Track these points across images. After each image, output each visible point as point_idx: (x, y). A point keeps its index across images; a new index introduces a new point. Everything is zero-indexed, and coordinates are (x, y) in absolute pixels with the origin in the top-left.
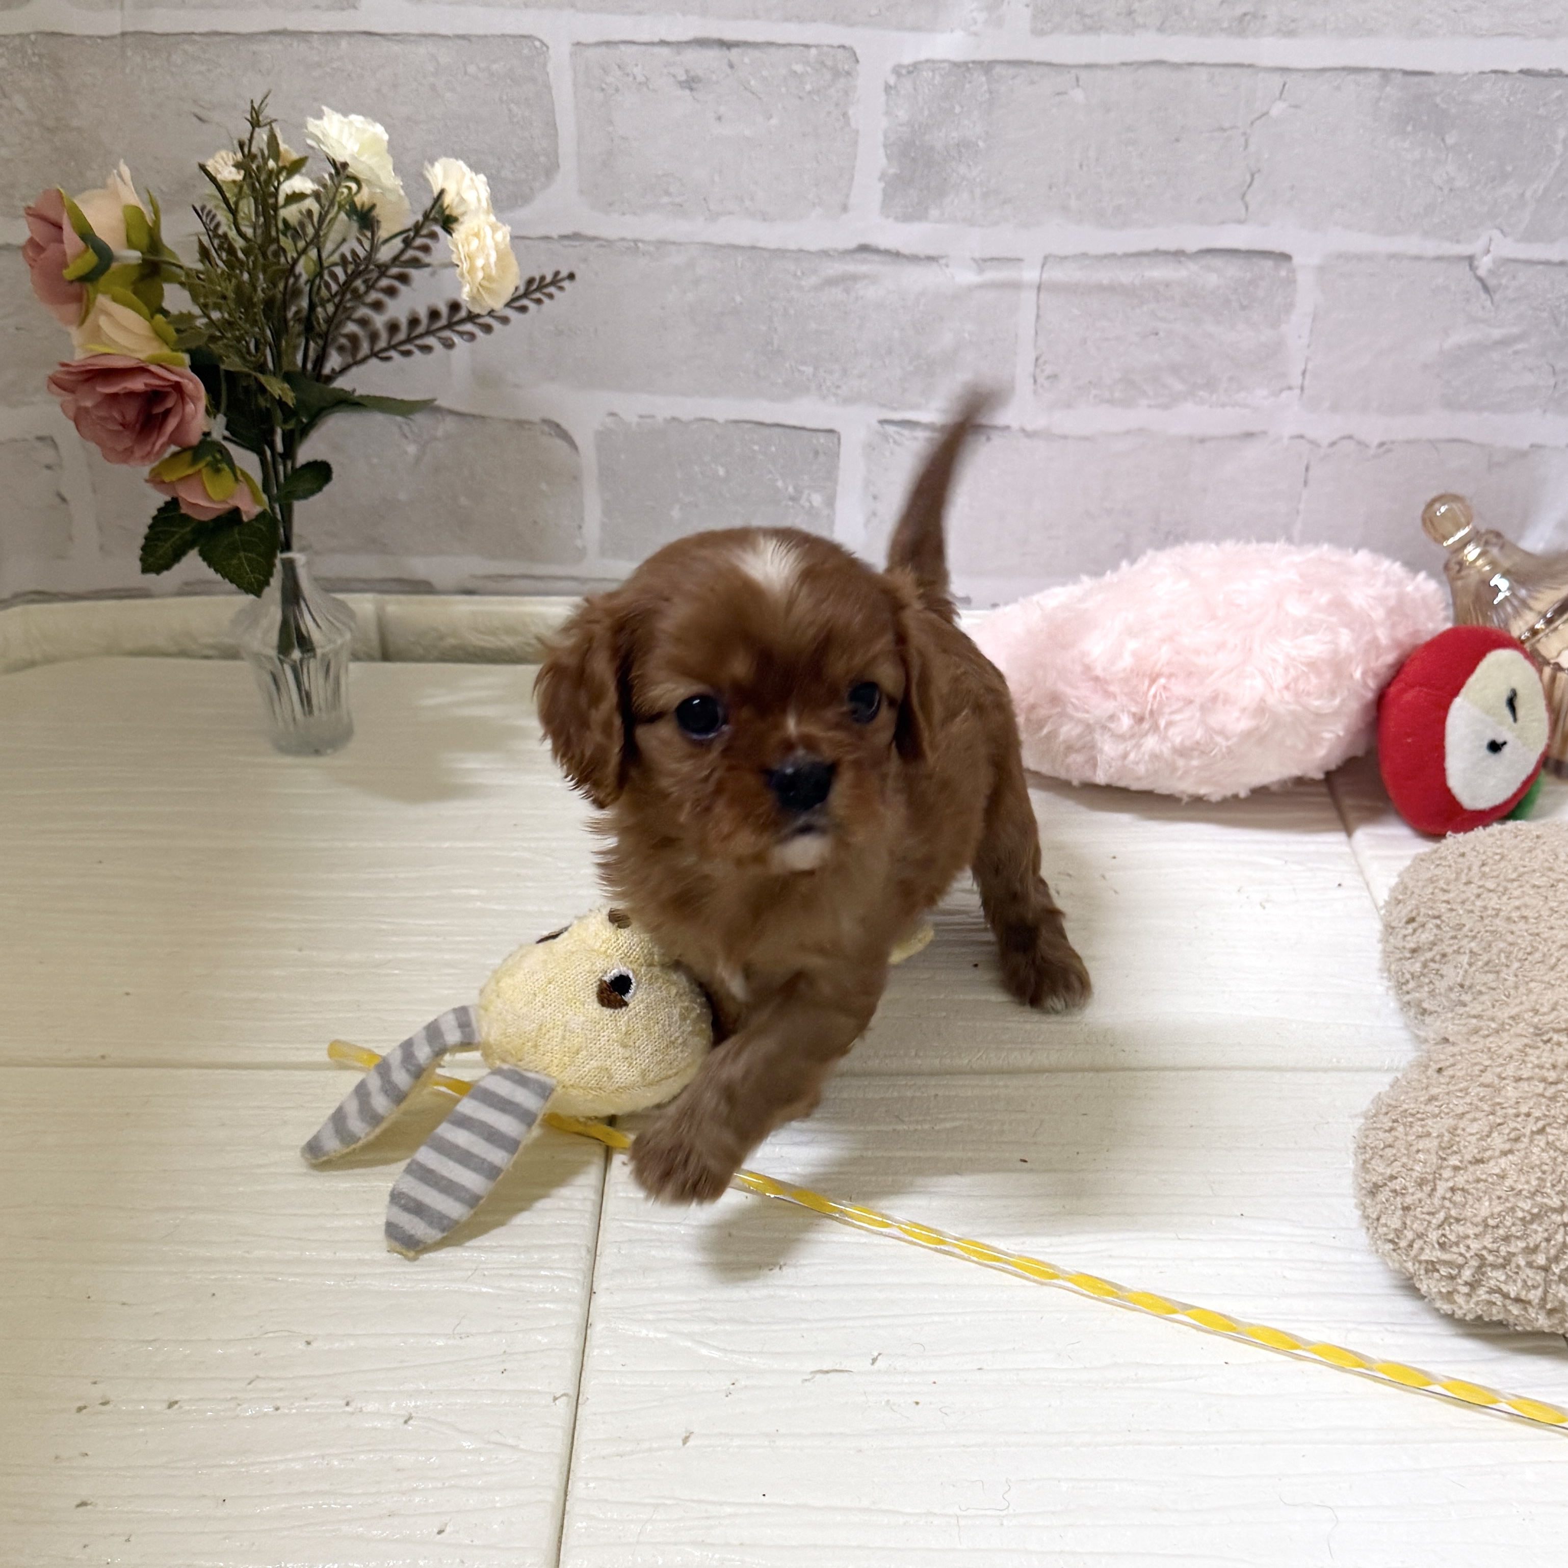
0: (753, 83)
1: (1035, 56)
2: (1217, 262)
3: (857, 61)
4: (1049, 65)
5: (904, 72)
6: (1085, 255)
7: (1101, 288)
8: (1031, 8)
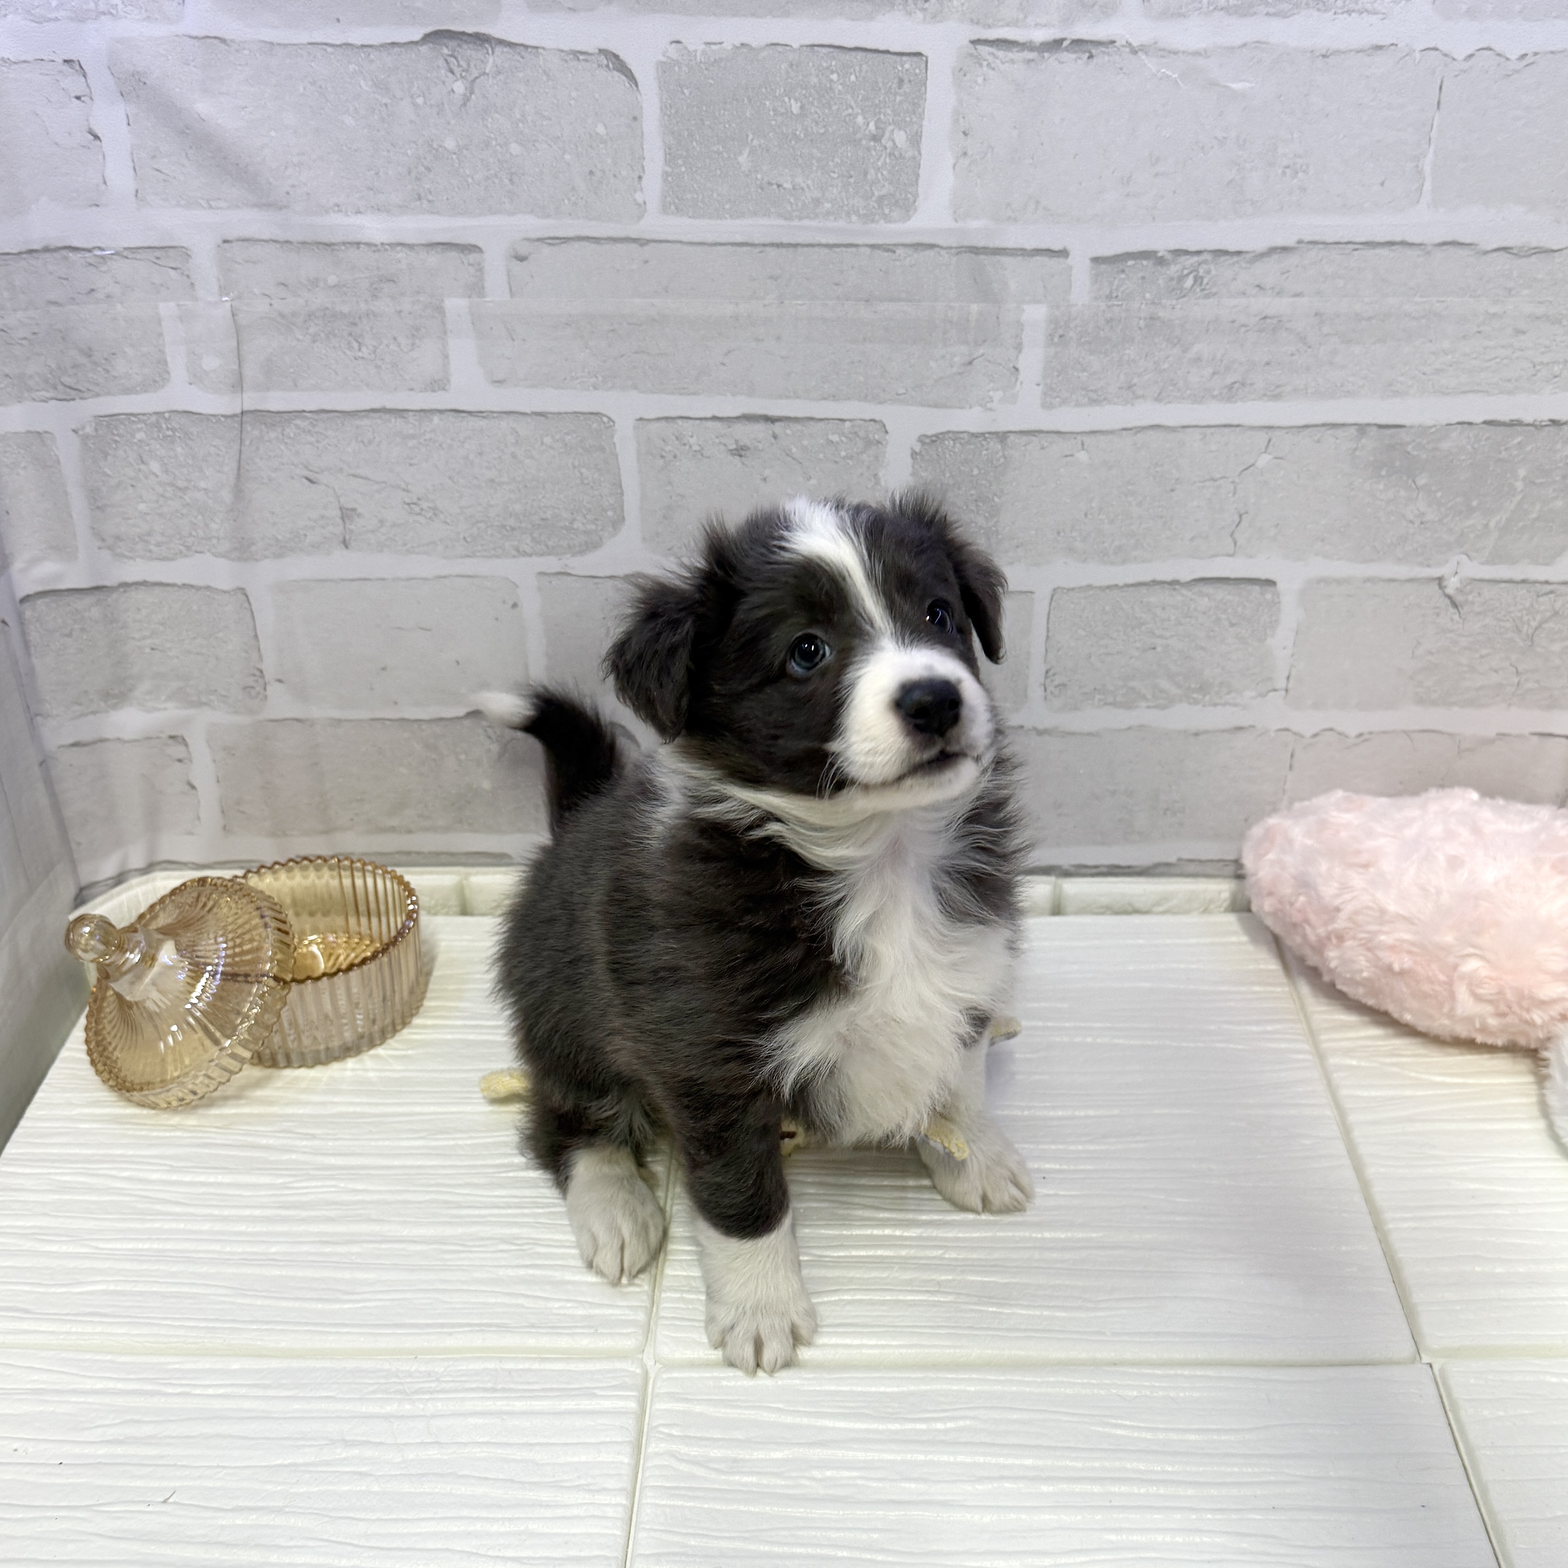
0: (794, 450)
1: (1048, 426)
2: (1209, 589)
3: (886, 432)
4: (1058, 433)
5: (928, 441)
6: (1089, 587)
8: (1041, 387)
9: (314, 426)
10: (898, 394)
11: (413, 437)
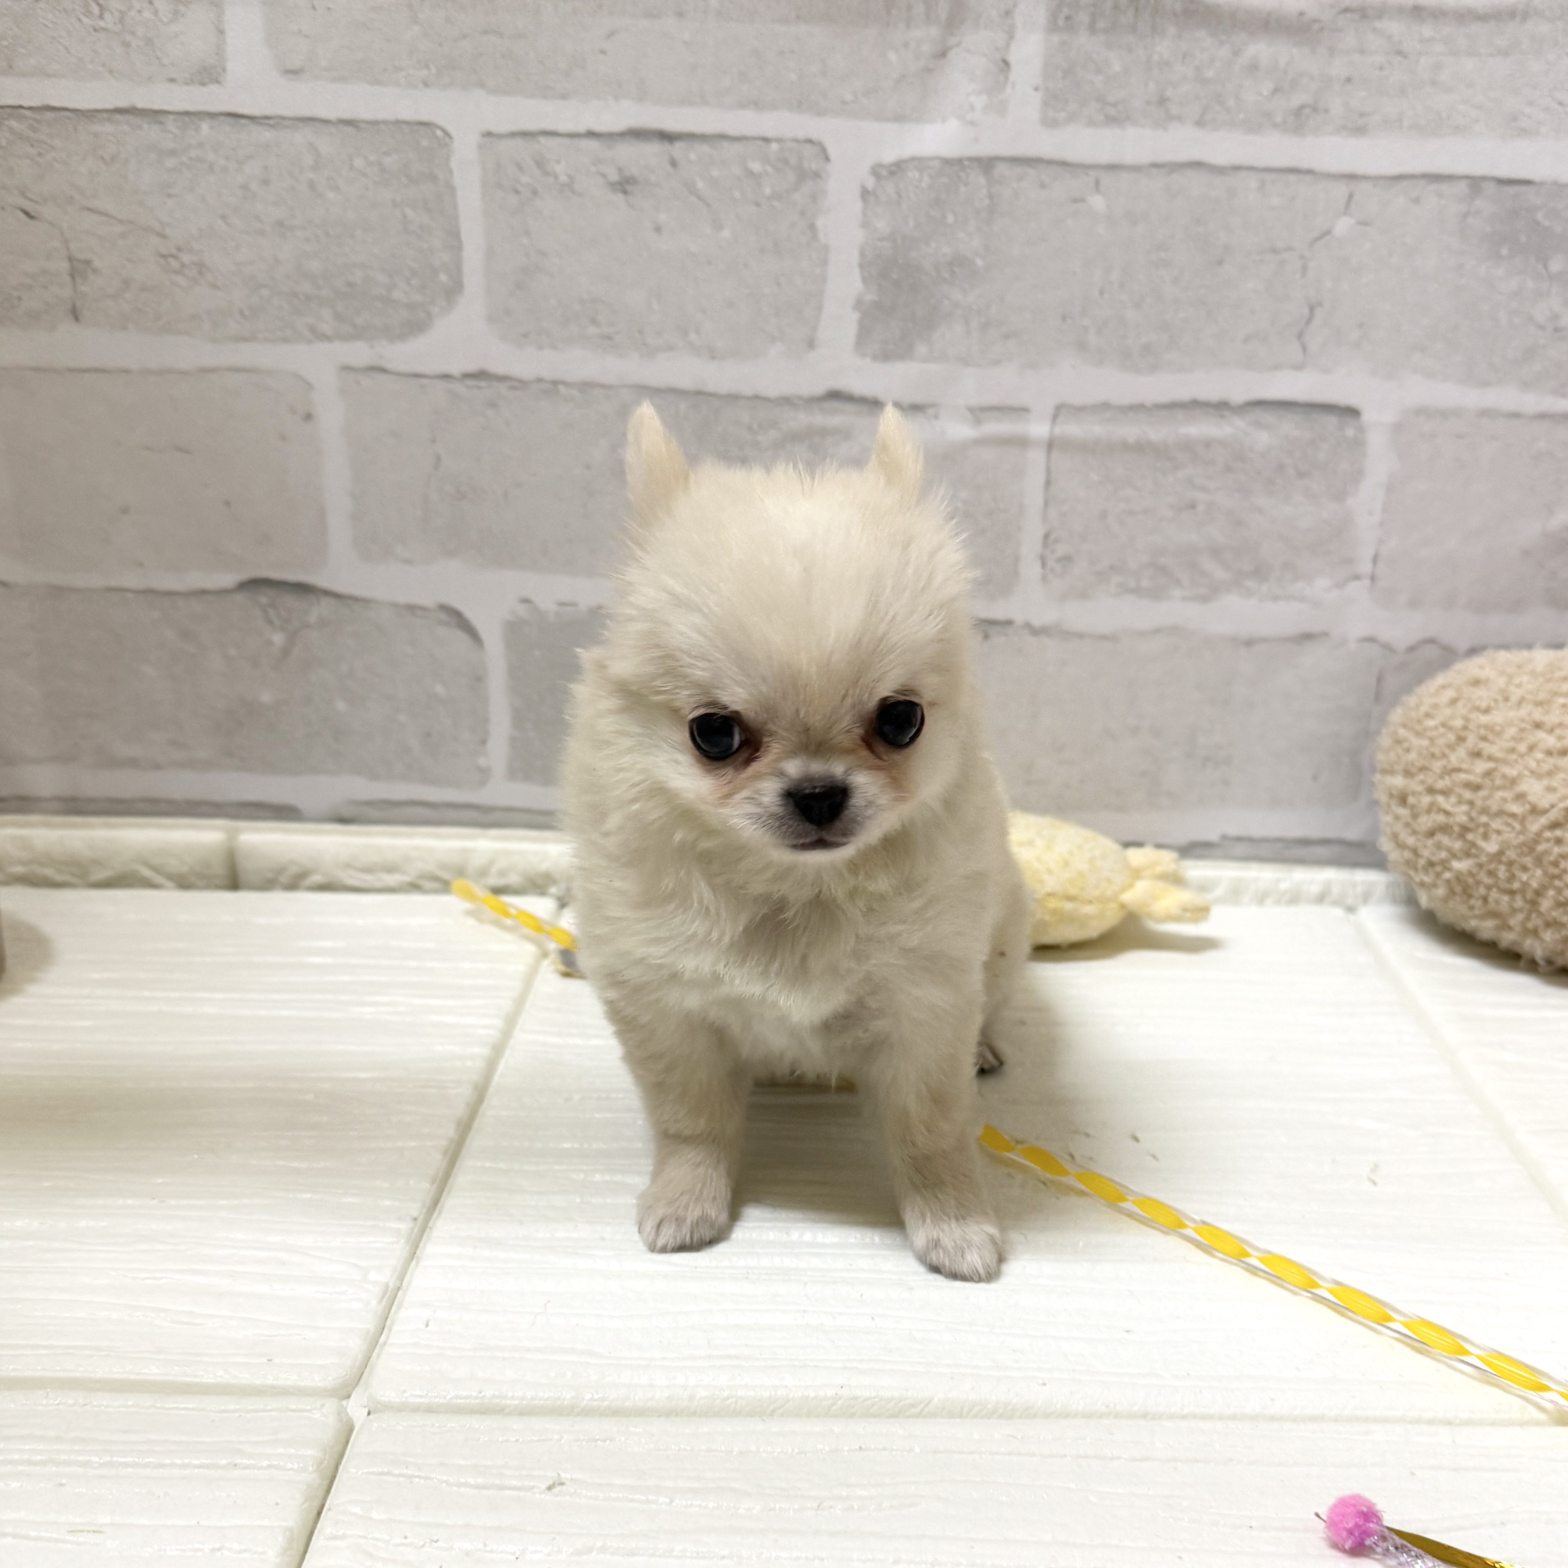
1: (1047, 153)
2: (1268, 417)
4: (1064, 164)
5: (884, 173)
6: (1106, 406)
7: (1126, 447)
8: (1040, 93)
9: (35, 130)
10: (847, 103)
11: (173, 153)
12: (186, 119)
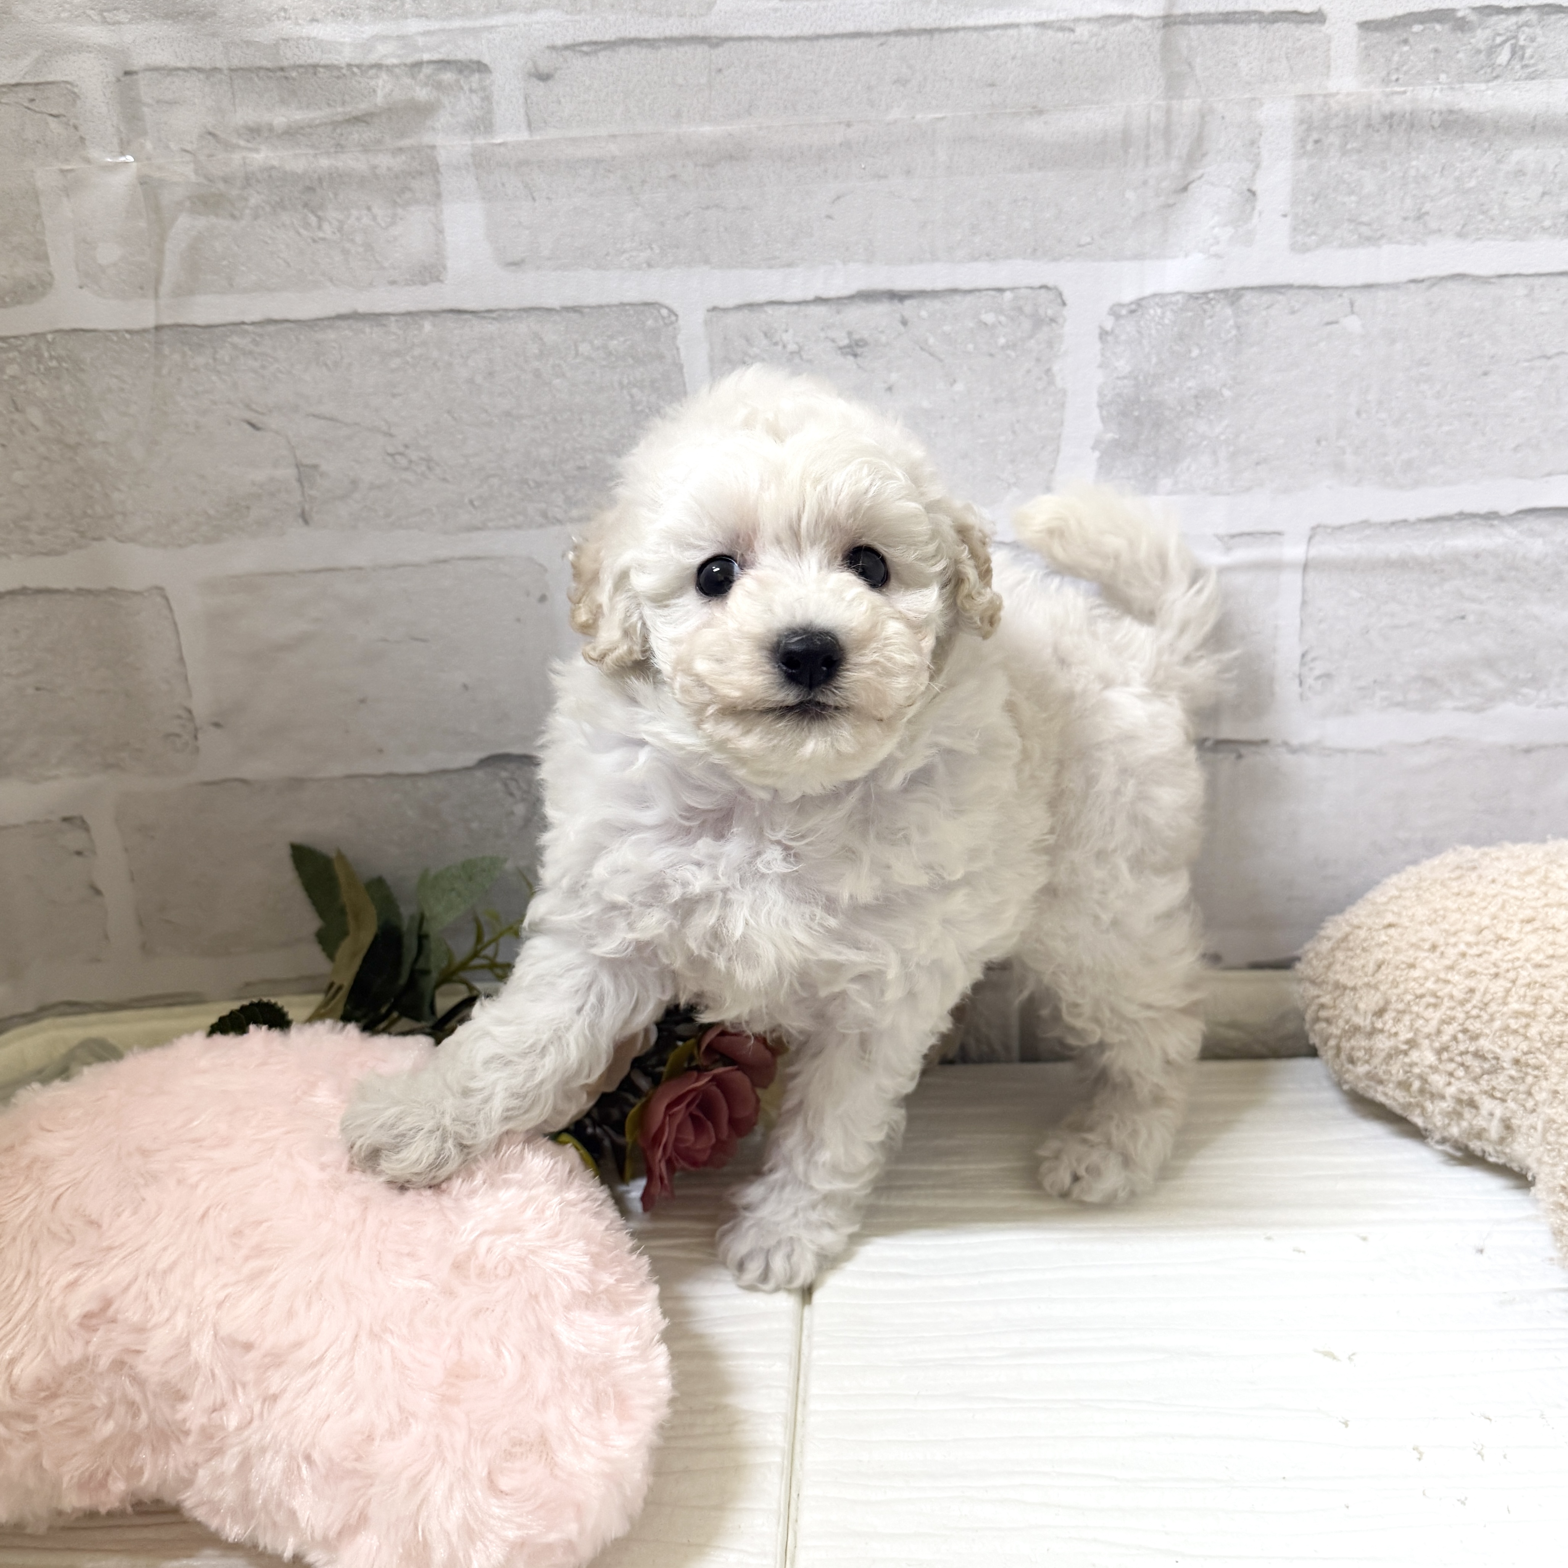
0: (931, 341)
1: (1297, 278)
3: (1064, 304)
4: (1315, 287)
5: (1124, 312)
8: (1288, 220)
9: (257, 344)
10: (1083, 246)
11: (397, 353)
12: (409, 319)
